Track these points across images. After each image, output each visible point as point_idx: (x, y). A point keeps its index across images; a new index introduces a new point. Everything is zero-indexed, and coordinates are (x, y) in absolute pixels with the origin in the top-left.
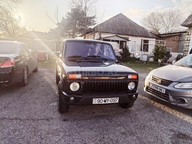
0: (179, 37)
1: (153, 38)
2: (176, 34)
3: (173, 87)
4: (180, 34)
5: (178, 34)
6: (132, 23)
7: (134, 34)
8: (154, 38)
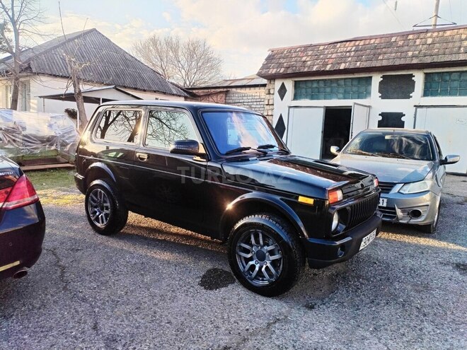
0: (226, 97)
1: (180, 96)
2: (219, 90)
3: (398, 192)
4: (225, 90)
5: (222, 90)
6: (128, 57)
7: (139, 86)
8: (182, 96)
